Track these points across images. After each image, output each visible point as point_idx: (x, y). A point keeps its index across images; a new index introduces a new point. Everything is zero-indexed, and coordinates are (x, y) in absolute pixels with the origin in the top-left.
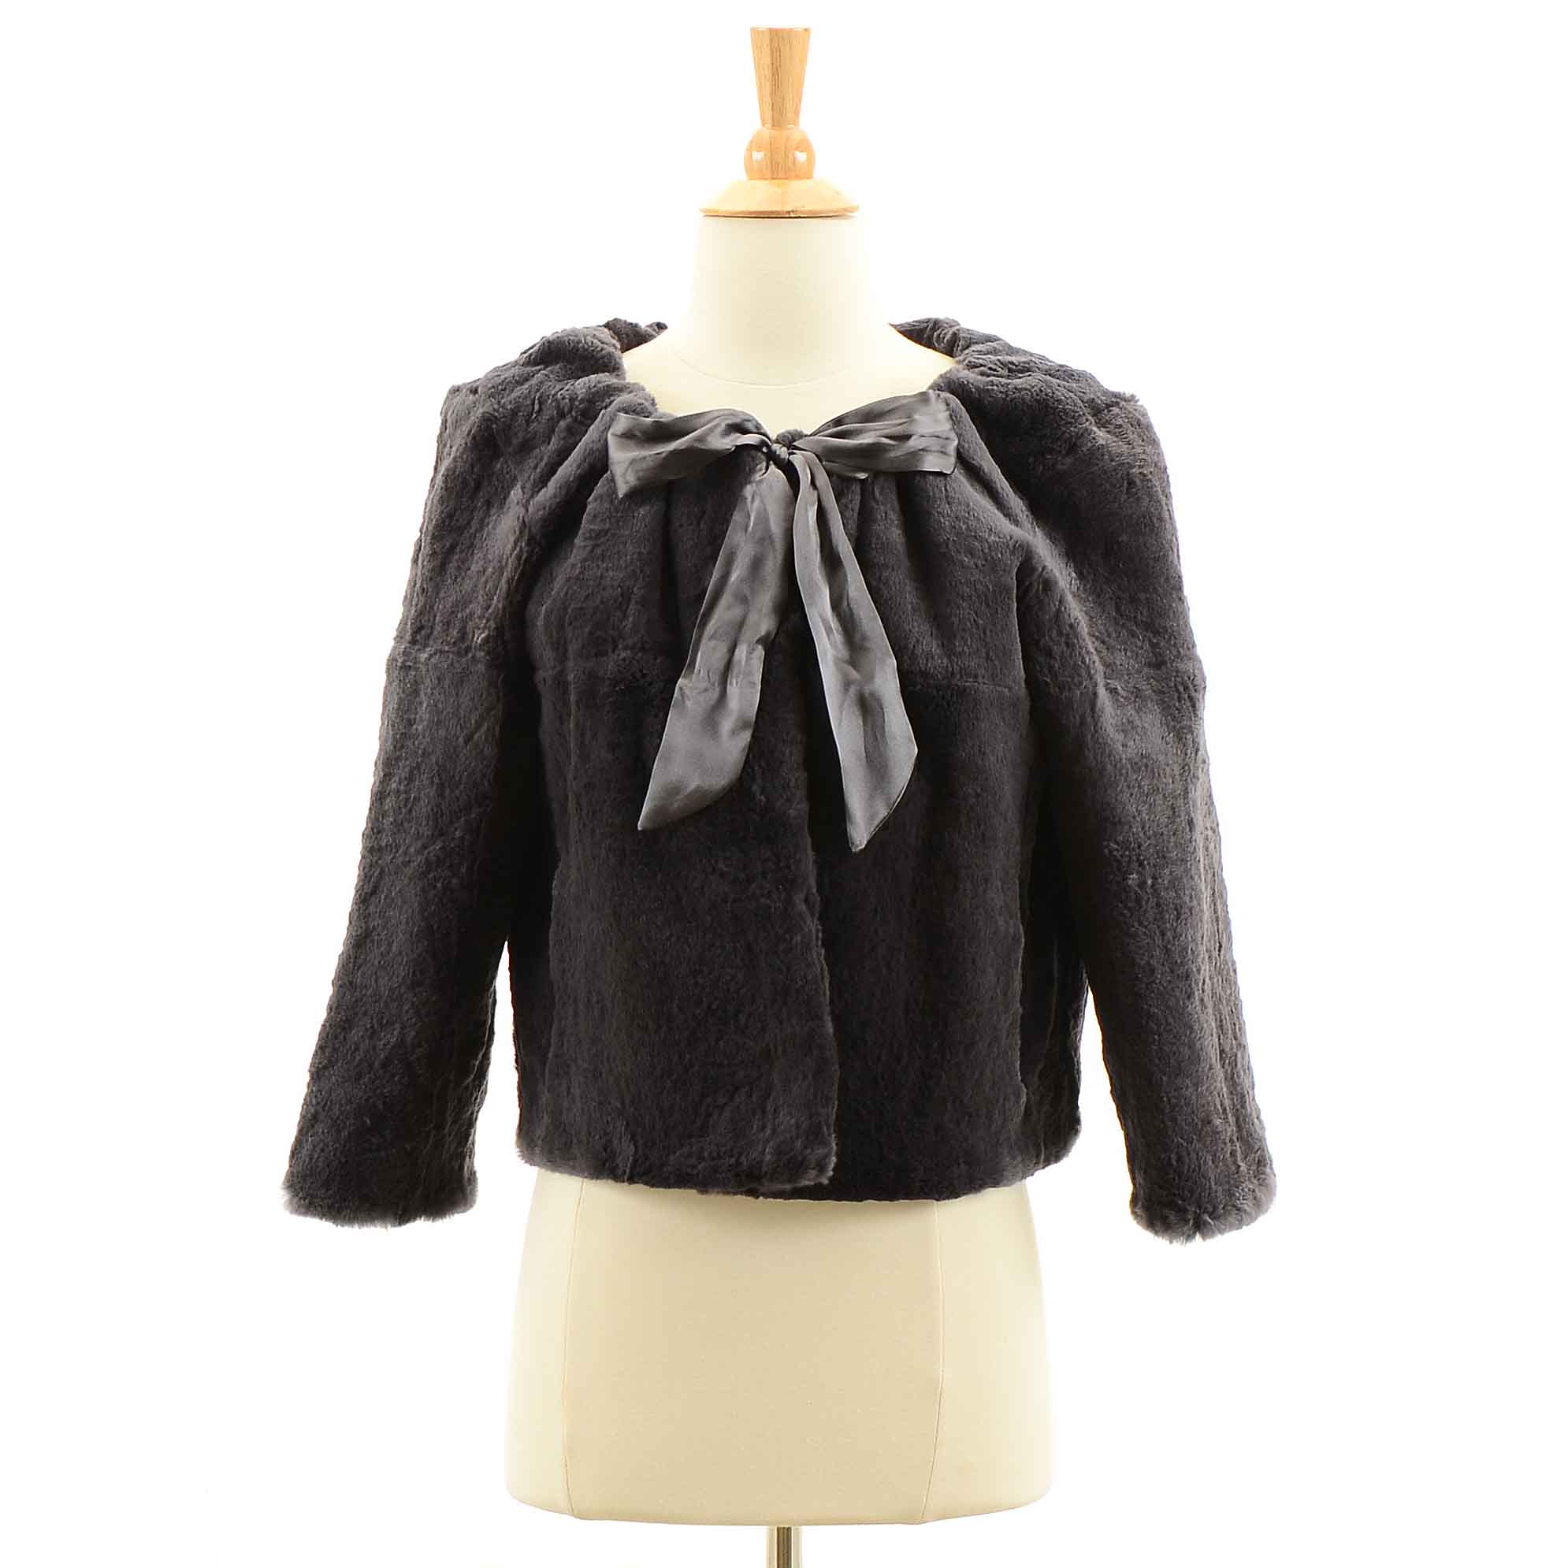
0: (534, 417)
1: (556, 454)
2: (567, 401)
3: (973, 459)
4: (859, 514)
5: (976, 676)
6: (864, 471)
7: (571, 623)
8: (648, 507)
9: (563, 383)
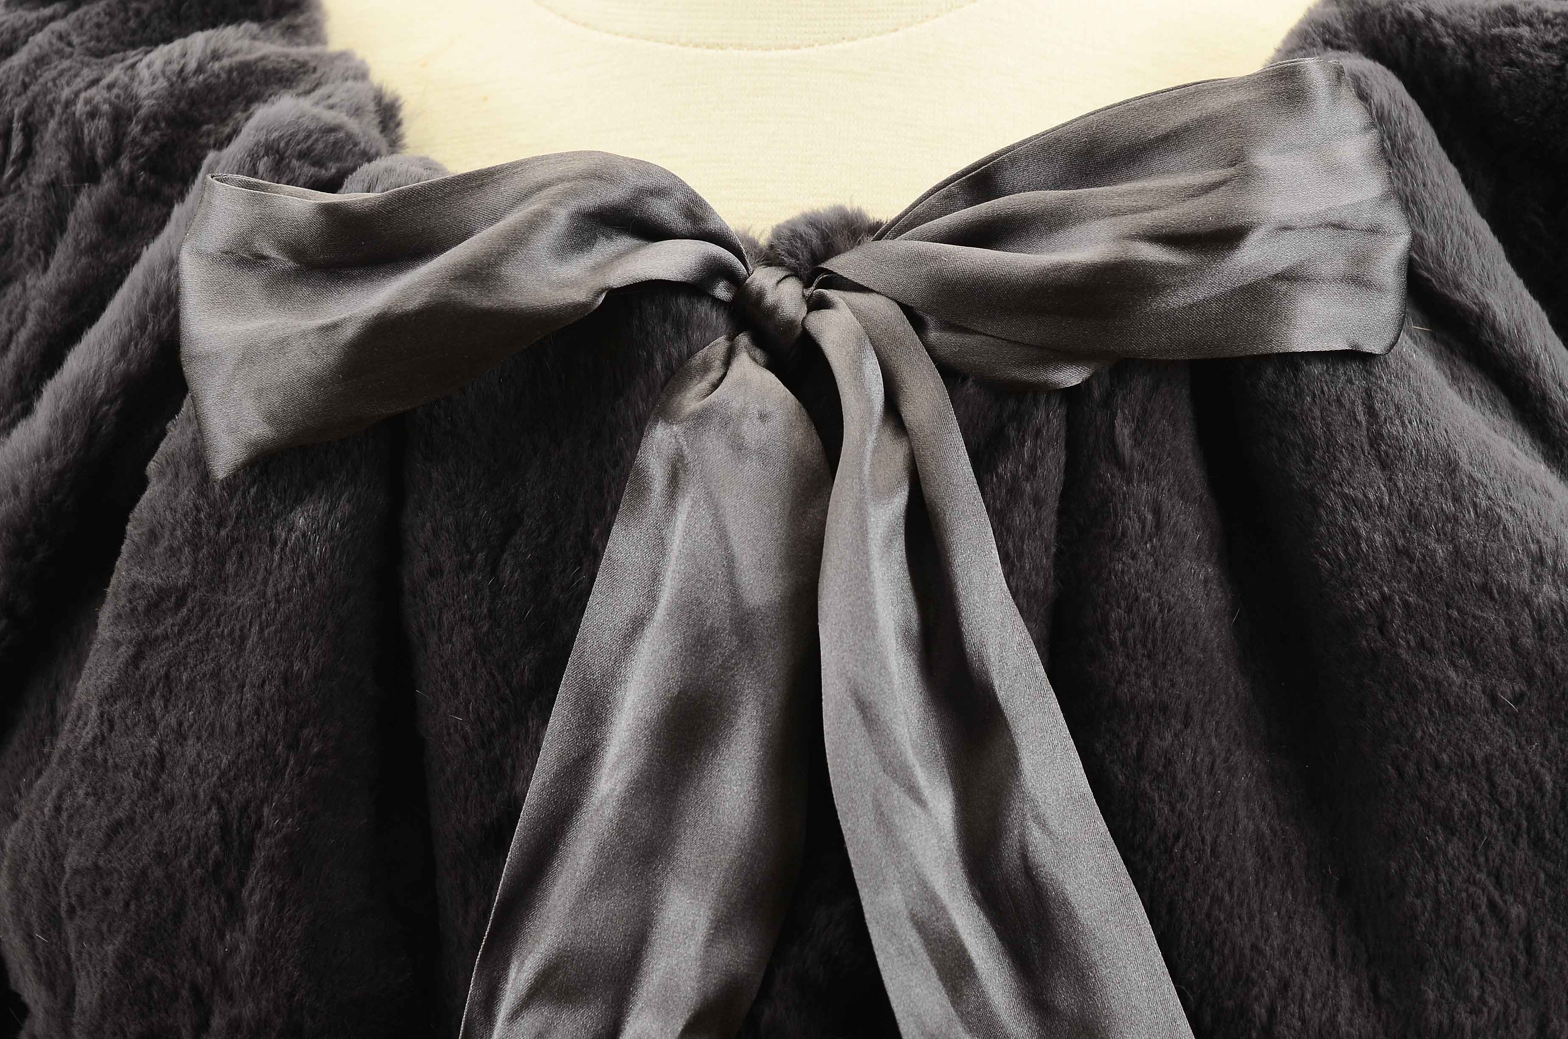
0: (6, 176)
2: (102, 123)
3: (1458, 287)
4: (1061, 512)
6: (1071, 357)
8: (323, 507)
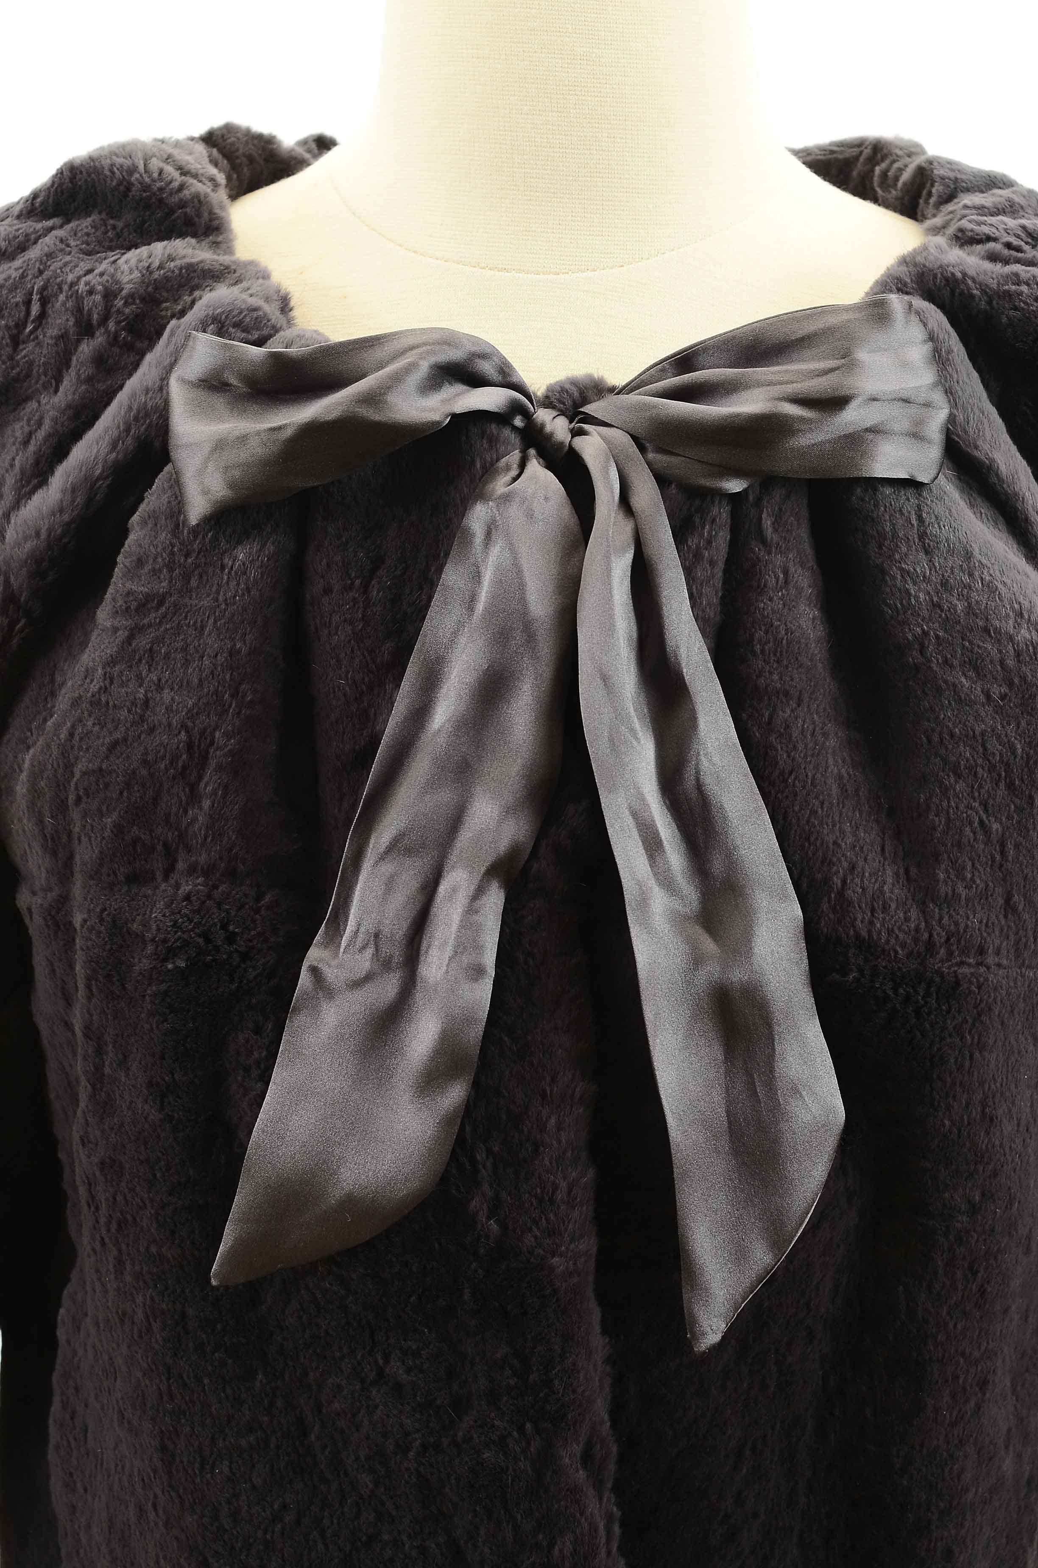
0: (28, 330)
1: (70, 412)
2: (98, 298)
3: (976, 447)
4: (726, 571)
5: (981, 951)
6: (737, 473)
7: (79, 800)
8: (256, 547)
9: (94, 257)
